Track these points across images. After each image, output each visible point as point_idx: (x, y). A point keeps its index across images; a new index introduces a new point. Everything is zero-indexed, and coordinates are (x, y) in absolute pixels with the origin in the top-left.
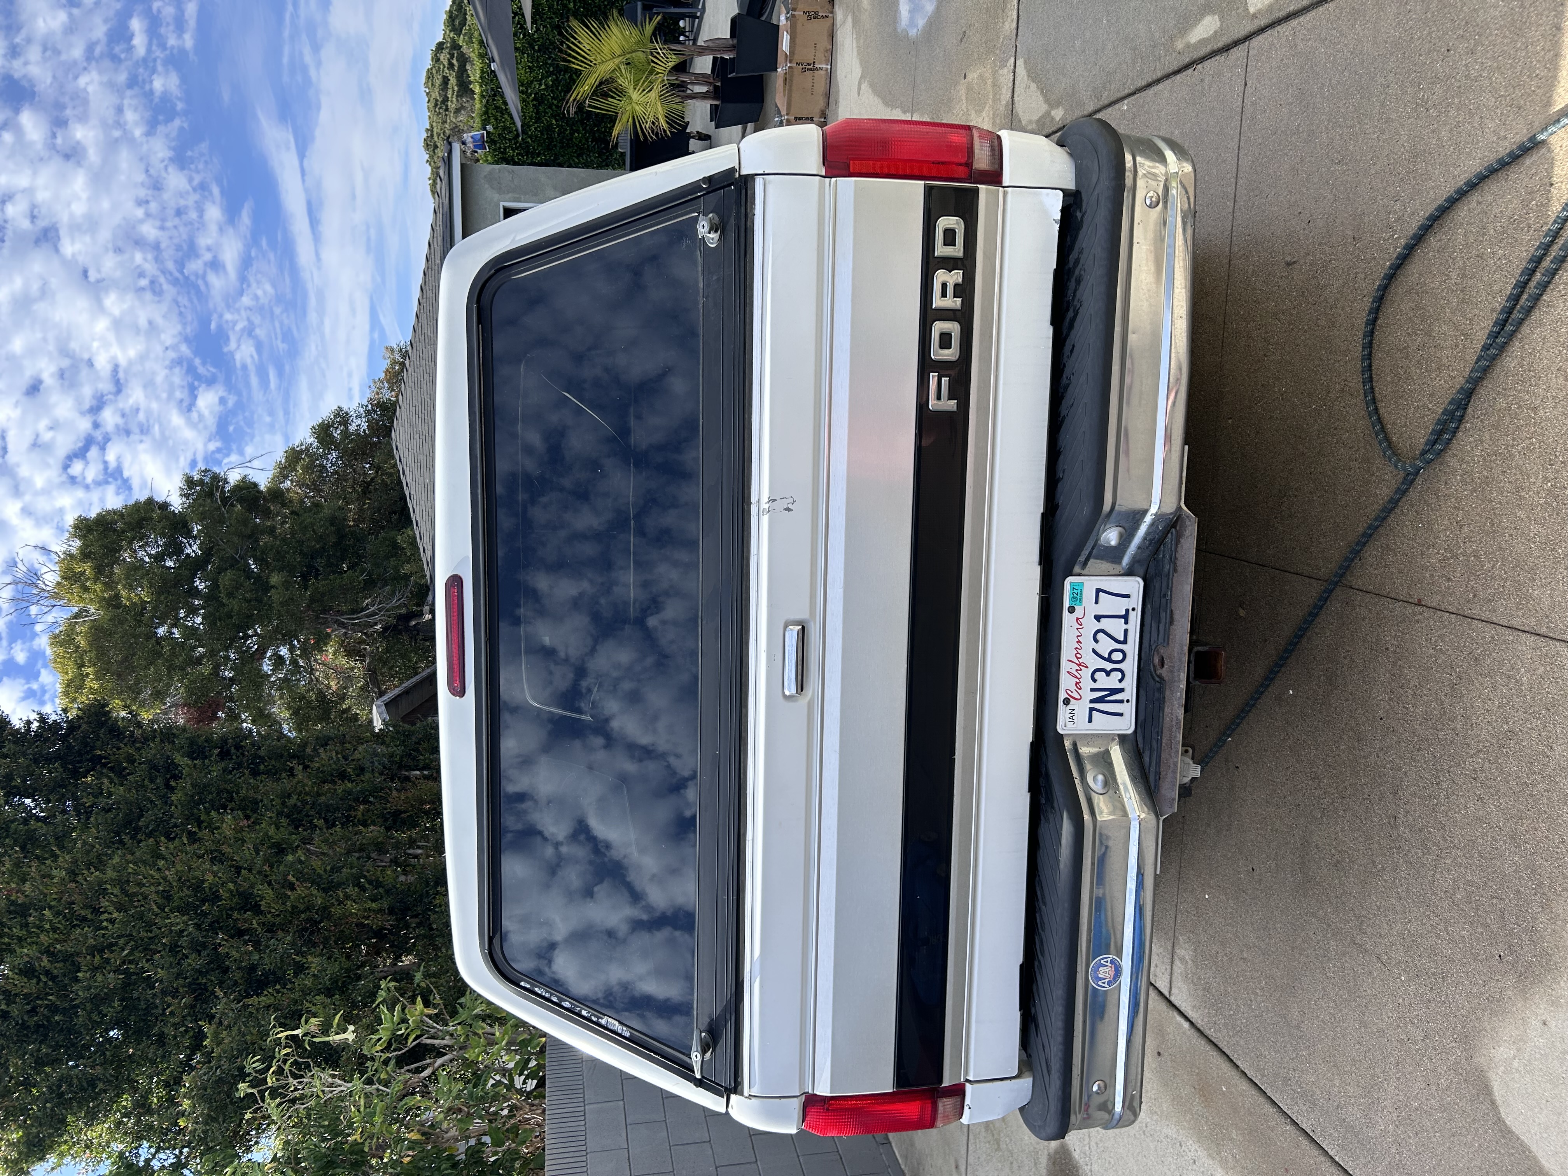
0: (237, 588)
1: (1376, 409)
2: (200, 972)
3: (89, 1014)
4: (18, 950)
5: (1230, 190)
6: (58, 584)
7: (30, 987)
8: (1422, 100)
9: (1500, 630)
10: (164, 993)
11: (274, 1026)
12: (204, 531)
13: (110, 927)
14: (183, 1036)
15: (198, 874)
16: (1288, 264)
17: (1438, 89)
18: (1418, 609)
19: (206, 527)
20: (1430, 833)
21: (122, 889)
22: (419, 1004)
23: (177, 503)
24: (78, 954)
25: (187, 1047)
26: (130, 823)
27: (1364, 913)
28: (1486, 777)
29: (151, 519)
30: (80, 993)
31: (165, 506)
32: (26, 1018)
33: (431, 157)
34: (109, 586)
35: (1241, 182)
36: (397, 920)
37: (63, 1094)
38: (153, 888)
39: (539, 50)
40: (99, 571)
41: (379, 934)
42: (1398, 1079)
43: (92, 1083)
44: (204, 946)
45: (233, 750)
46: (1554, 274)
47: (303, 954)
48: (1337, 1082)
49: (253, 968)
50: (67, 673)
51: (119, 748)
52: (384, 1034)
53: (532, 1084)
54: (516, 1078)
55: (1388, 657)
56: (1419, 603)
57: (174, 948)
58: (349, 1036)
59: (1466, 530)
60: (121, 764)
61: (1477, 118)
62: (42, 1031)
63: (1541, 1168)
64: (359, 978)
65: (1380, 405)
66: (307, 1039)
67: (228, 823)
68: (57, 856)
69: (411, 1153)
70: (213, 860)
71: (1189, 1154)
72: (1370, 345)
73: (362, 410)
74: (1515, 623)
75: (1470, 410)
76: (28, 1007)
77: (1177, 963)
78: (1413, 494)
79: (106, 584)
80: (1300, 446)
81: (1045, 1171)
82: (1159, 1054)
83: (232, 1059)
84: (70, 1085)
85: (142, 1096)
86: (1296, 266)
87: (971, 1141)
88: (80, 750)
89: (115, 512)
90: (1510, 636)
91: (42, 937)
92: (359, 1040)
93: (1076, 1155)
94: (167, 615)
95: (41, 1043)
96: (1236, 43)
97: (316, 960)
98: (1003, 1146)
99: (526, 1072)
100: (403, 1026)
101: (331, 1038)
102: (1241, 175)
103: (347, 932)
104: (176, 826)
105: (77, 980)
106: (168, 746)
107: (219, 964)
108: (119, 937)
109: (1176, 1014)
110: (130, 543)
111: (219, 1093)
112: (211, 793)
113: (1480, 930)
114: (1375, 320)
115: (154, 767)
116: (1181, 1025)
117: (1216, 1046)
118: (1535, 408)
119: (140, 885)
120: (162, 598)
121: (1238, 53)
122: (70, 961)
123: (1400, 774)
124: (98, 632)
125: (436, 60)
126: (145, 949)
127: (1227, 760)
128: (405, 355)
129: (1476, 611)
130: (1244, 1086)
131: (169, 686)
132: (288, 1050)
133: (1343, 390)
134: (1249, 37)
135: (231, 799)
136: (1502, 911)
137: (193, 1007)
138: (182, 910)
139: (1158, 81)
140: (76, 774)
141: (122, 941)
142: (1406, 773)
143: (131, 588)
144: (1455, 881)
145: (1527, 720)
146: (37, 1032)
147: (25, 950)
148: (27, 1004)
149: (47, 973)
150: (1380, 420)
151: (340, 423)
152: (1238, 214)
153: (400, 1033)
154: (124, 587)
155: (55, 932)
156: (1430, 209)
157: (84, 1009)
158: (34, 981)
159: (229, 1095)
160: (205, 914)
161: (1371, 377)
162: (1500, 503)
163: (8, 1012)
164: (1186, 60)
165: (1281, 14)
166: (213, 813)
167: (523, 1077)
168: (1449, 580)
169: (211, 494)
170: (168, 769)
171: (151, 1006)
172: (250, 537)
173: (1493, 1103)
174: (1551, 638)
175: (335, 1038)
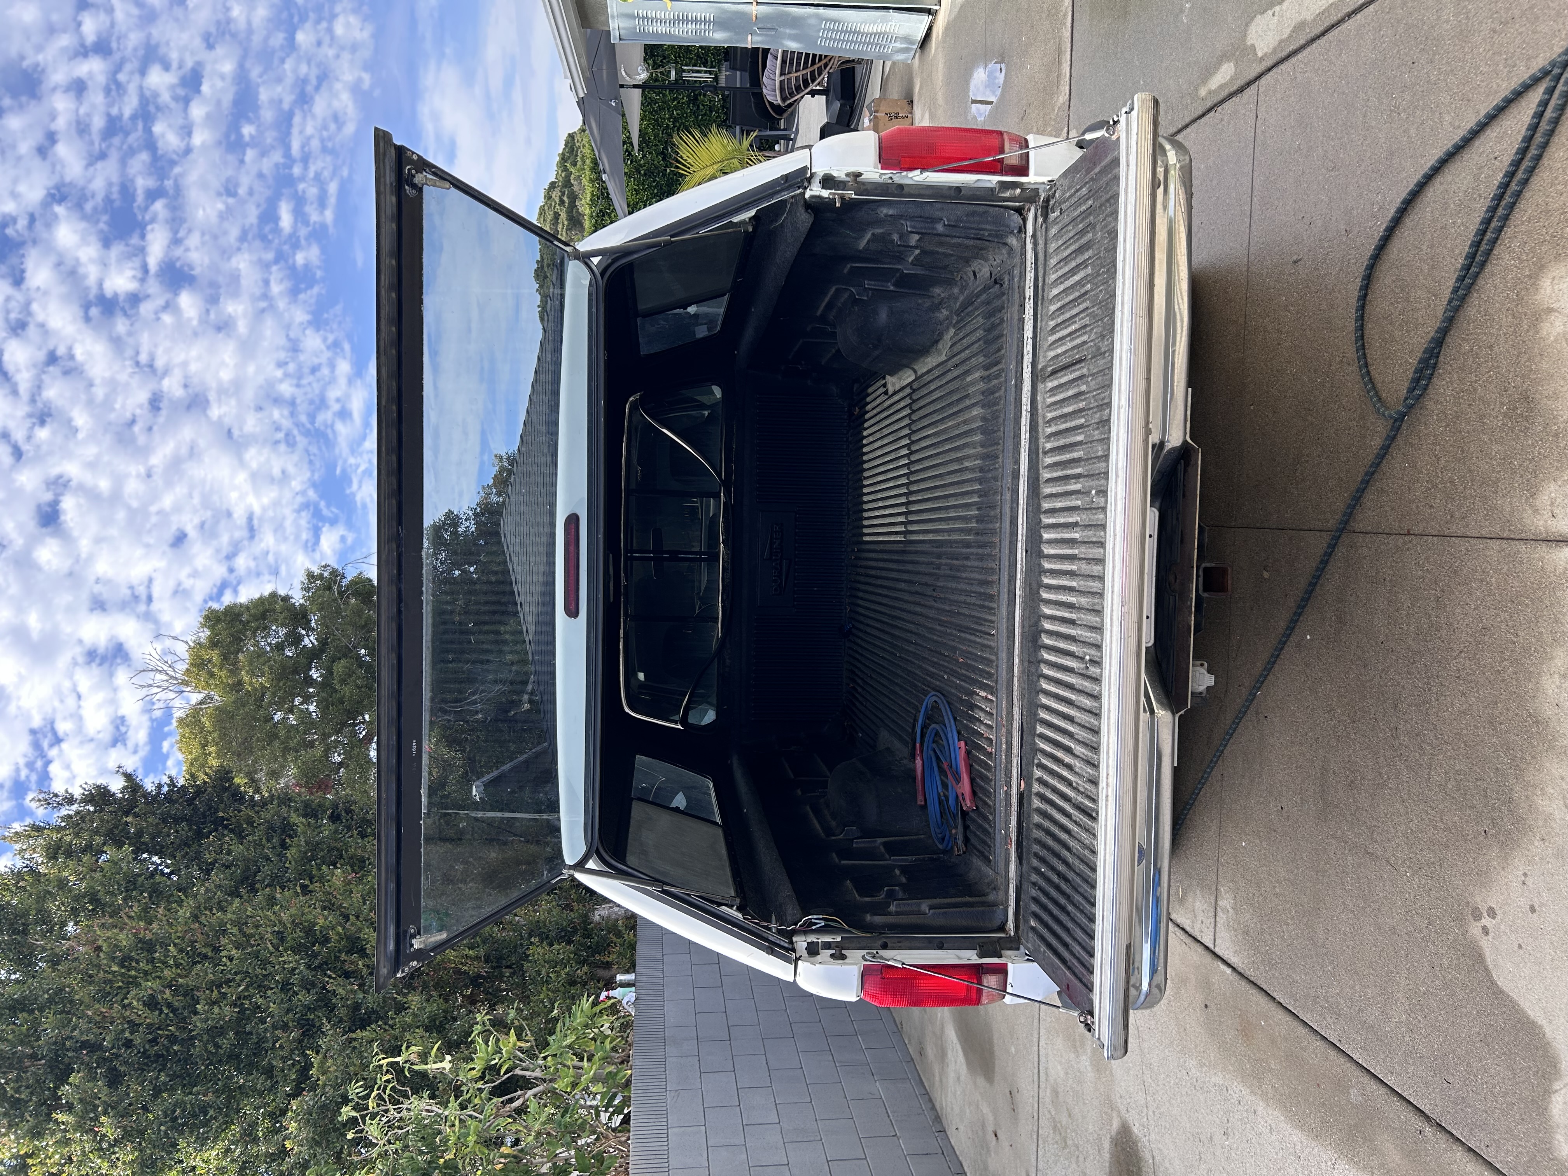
0: (350, 676)
1: (1368, 372)
2: (309, 1008)
3: (205, 1045)
4: (144, 984)
5: (1247, 208)
6: (187, 670)
7: (152, 1018)
8: (1395, 107)
9: (1475, 541)
10: (275, 1027)
11: (377, 1054)
12: (323, 621)
13: (228, 963)
14: (290, 1070)
15: (310, 917)
16: (1295, 262)
17: (1407, 96)
18: (1407, 538)
19: (323, 617)
20: (1424, 735)
21: (240, 930)
22: (513, 1037)
23: (298, 598)
24: (198, 989)
25: (294, 1080)
26: (247, 879)
27: (1374, 823)
28: (1468, 674)
29: (274, 610)
30: (198, 1023)
31: (286, 599)
32: (147, 1047)
33: (541, 286)
34: (234, 672)
35: (1255, 199)
36: (492, 968)
37: (176, 1118)
38: (269, 929)
39: (645, 174)
40: (225, 657)
41: (475, 981)
42: (1408, 969)
43: (204, 1110)
44: (313, 985)
45: (343, 813)
46: (1501, 231)
47: (405, 995)
48: (1357, 988)
49: (357, 1006)
50: (191, 753)
51: (240, 811)
52: (478, 1065)
53: (618, 1120)
54: (602, 1114)
55: (1385, 586)
56: (1409, 534)
57: (285, 986)
58: (446, 1064)
59: (1442, 461)
60: (241, 825)
61: (1437, 115)
62: (160, 1060)
63: (1528, 1018)
64: (455, 1019)
65: (1371, 368)
66: (407, 1065)
67: (338, 876)
68: (182, 901)
69: (502, 1160)
70: (324, 908)
71: (1235, 1096)
72: (1362, 317)
73: (471, 513)
74: (1484, 533)
75: (1441, 358)
76: (151, 1037)
77: (1220, 913)
78: (1400, 440)
79: (230, 671)
80: (1309, 418)
81: (1108, 1155)
82: (1206, 1006)
83: (336, 1086)
84: (184, 1111)
85: (249, 1126)
86: (1302, 262)
87: (1041, 1146)
88: (204, 812)
89: (241, 605)
90: (1480, 545)
91: (166, 972)
92: (456, 1070)
93: (1135, 1130)
94: (284, 702)
95: (160, 1071)
96: (1249, 84)
97: (416, 998)
98: (1069, 1142)
99: (611, 1110)
100: (497, 1057)
101: (429, 1066)
102: (1255, 193)
103: (445, 977)
104: (289, 880)
105: (196, 1013)
106: (284, 809)
107: (326, 1002)
108: (236, 973)
109: (1220, 963)
110: (254, 633)
111: (324, 1118)
112: (322, 850)
113: (1468, 812)
114: (1365, 295)
115: (271, 828)
116: (1223, 972)
117: (1255, 984)
118: (1491, 347)
119: (257, 926)
120: (281, 684)
121: (1251, 91)
122: (189, 994)
123: (1399, 689)
124: (222, 716)
125: (548, 197)
126: (259, 986)
127: (1257, 713)
128: (512, 461)
129: (1453, 529)
130: (1280, 1015)
131: (283, 767)
132: (389, 1077)
133: (1342, 361)
134: (1258, 77)
135: (341, 856)
136: (1485, 791)
137: (300, 1041)
138: (296, 950)
139: (1187, 126)
140: (199, 835)
141: (238, 978)
142: (1403, 687)
143: (253, 674)
144: (1446, 773)
145: (1497, 614)
146: (156, 1061)
147: (150, 983)
148: (150, 1033)
149: (169, 1005)
150: (1371, 380)
151: (450, 525)
152: (1253, 227)
153: (493, 1062)
154: (247, 672)
155: (177, 968)
156: (1404, 195)
157: (200, 1041)
158: (157, 1013)
159: (332, 1121)
160: (315, 955)
161: (1363, 345)
162: (1468, 432)
163: (132, 1041)
164: (1209, 104)
165: (1284, 54)
166: (324, 867)
167: (608, 1114)
168: (1431, 507)
169: (329, 588)
170: (284, 831)
171: (262, 1040)
172: (363, 627)
173: (1486, 969)
174: (1512, 539)
175: (432, 1067)
